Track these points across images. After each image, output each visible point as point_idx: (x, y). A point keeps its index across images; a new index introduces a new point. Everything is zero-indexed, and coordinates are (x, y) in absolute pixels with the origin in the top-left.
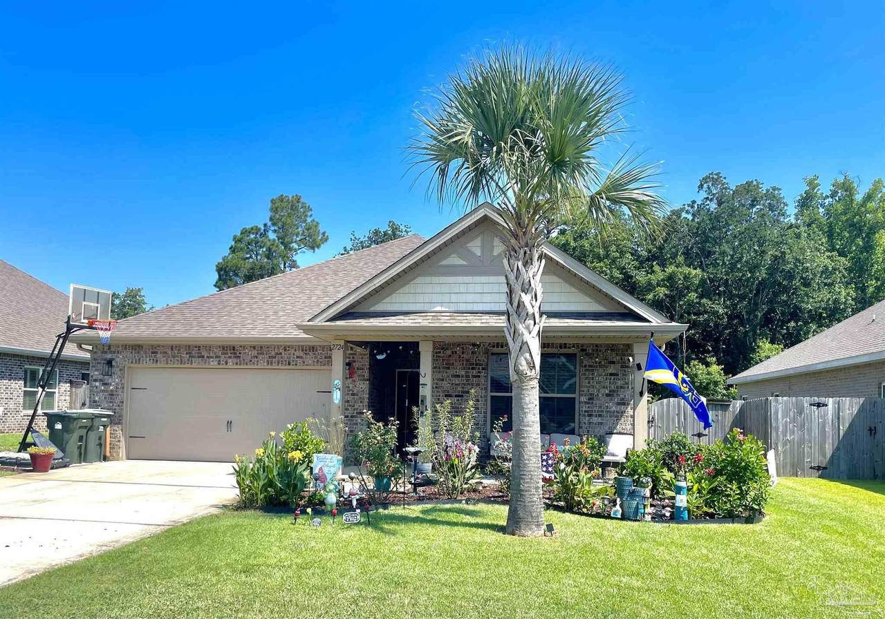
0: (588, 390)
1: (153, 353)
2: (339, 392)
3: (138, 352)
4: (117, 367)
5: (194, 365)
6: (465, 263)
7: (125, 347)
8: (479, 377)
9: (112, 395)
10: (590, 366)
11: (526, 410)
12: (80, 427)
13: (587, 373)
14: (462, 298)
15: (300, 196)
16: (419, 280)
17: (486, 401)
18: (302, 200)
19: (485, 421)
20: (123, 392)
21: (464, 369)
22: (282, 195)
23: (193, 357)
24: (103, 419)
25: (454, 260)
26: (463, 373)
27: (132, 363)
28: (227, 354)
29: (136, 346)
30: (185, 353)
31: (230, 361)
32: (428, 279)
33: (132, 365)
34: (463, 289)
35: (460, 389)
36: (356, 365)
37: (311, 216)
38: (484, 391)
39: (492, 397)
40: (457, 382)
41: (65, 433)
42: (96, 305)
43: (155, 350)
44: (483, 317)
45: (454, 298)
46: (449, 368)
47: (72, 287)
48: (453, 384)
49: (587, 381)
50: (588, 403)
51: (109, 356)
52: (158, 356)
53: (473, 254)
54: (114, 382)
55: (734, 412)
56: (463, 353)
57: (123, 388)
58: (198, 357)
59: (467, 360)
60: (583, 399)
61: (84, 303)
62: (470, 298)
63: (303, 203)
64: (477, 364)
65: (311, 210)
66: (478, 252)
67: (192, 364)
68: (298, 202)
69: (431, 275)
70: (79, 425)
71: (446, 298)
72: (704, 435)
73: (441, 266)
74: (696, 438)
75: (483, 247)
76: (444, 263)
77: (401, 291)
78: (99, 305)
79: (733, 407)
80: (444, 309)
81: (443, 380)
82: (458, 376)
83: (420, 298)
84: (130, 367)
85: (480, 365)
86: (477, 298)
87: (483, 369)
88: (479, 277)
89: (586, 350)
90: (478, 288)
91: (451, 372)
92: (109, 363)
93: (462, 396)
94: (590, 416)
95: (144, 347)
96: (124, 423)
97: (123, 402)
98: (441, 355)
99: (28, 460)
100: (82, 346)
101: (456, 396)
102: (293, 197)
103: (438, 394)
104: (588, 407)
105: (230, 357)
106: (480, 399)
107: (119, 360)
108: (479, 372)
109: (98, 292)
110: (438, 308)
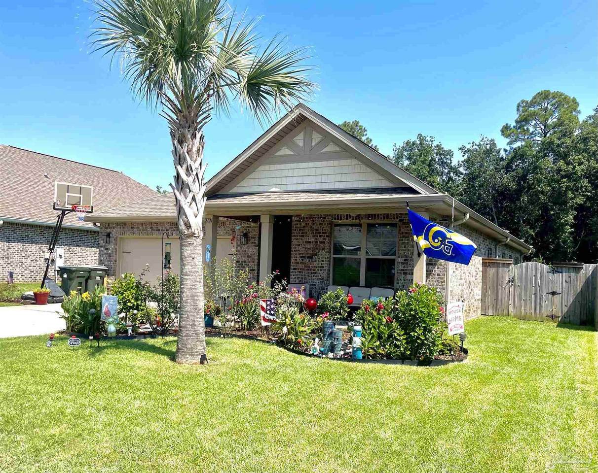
0: (404, 253)
1: (132, 228)
2: (209, 253)
3: (124, 228)
4: (113, 237)
5: (154, 236)
6: (292, 153)
7: (117, 224)
8: (324, 242)
9: (110, 256)
10: (406, 233)
11: (185, 262)
12: (78, 277)
13: (404, 239)
14: (289, 180)
15: (358, 122)
16: (262, 168)
17: (329, 261)
18: (359, 124)
19: (328, 277)
20: (116, 254)
21: (314, 236)
22: (345, 122)
23: (154, 230)
24: (98, 272)
25: (285, 151)
26: (313, 240)
27: (121, 234)
28: (173, 228)
29: (123, 223)
30: (149, 227)
31: (174, 233)
32: (267, 167)
33: (122, 236)
34: (290, 173)
35: (310, 252)
36: (250, 235)
37: (366, 135)
38: (327, 254)
39: (334, 258)
40: (309, 247)
41: (68, 281)
42: (79, 195)
43: (133, 226)
44: (301, 195)
45: (284, 181)
46: (303, 236)
47: (56, 183)
48: (306, 248)
49: (403, 246)
50: (404, 264)
51: (108, 230)
52: (135, 230)
53: (298, 146)
54: (111, 246)
55: (586, 274)
56: (313, 224)
57: (116, 251)
58: (157, 230)
59: (317, 230)
60: (400, 260)
61: (67, 194)
62: (295, 180)
63: (360, 126)
64: (323, 233)
65: (366, 131)
66: (301, 144)
67: (153, 235)
68: (356, 126)
69: (270, 163)
70: (77, 275)
71: (279, 181)
72: (558, 294)
73: (276, 156)
74: (550, 296)
75: (304, 140)
76: (277, 154)
77: (249, 177)
78: (81, 196)
79: (586, 270)
80: (277, 190)
81: (299, 245)
82: (310, 242)
83: (263, 182)
84: (121, 238)
85: (325, 233)
86: (300, 180)
87: (327, 236)
88: (301, 164)
89: (403, 220)
90: (301, 173)
91: (305, 239)
92: (108, 235)
93: (312, 258)
94: (405, 274)
95: (127, 224)
96: (117, 275)
97: (116, 261)
98: (299, 226)
99: (32, 296)
100: (97, 224)
101: (308, 257)
102: (353, 122)
103: (296, 256)
104: (404, 267)
105: (174, 230)
106: (325, 260)
107: (115, 232)
108: (324, 239)
109: (81, 187)
110: (274, 189)
